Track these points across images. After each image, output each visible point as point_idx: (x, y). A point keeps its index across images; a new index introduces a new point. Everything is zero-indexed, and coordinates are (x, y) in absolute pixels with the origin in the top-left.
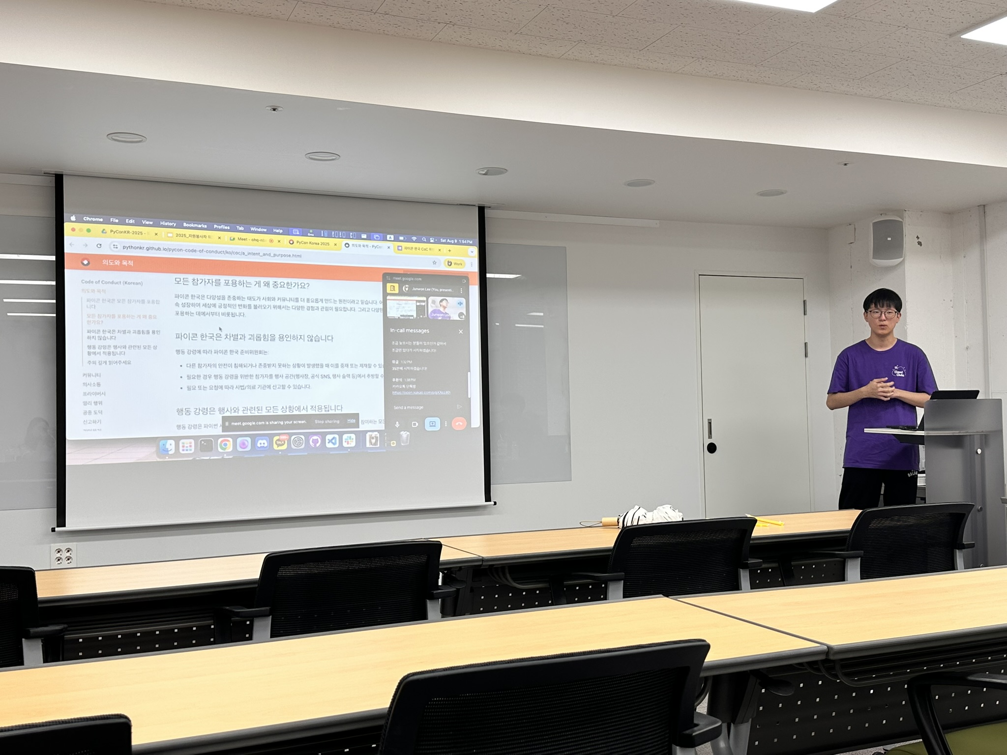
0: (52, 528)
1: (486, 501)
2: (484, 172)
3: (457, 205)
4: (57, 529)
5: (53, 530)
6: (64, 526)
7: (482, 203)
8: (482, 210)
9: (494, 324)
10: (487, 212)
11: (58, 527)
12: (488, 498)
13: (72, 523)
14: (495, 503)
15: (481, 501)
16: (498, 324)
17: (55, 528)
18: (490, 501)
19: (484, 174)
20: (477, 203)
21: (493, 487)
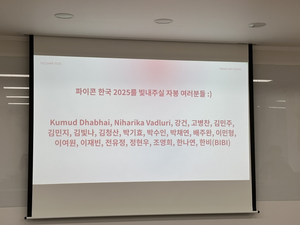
0: (25, 217)
1: (253, 210)
2: (252, 26)
3: (237, 44)
4: (27, 218)
5: (25, 218)
6: (31, 216)
7: (251, 42)
8: (250, 46)
9: (257, 107)
10: (254, 48)
11: (28, 217)
12: (254, 209)
13: (35, 215)
14: (259, 212)
15: (250, 210)
16: (259, 107)
17: (26, 217)
18: (256, 210)
19: (252, 27)
20: (248, 43)
21: (257, 203)
